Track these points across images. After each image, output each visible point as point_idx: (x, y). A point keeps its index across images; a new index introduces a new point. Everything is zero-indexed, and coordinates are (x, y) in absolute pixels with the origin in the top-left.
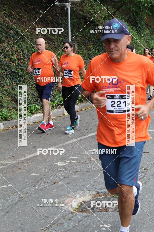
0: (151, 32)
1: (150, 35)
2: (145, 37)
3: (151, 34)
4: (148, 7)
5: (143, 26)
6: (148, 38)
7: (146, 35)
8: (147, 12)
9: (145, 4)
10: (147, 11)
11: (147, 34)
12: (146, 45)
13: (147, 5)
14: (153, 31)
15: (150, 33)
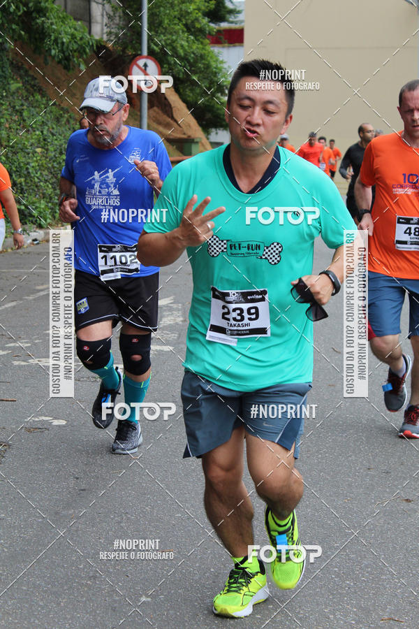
0: (28, 87)
1: (25, 94)
2: (11, 98)
3: (27, 90)
4: (19, 14)
5: (4, 69)
6: (20, 103)
7: (14, 93)
8: (13, 30)
9: (10, 6)
10: (14, 26)
11: (18, 92)
12: (15, 121)
13: (14, 10)
14: (33, 83)
15: (25, 87)
